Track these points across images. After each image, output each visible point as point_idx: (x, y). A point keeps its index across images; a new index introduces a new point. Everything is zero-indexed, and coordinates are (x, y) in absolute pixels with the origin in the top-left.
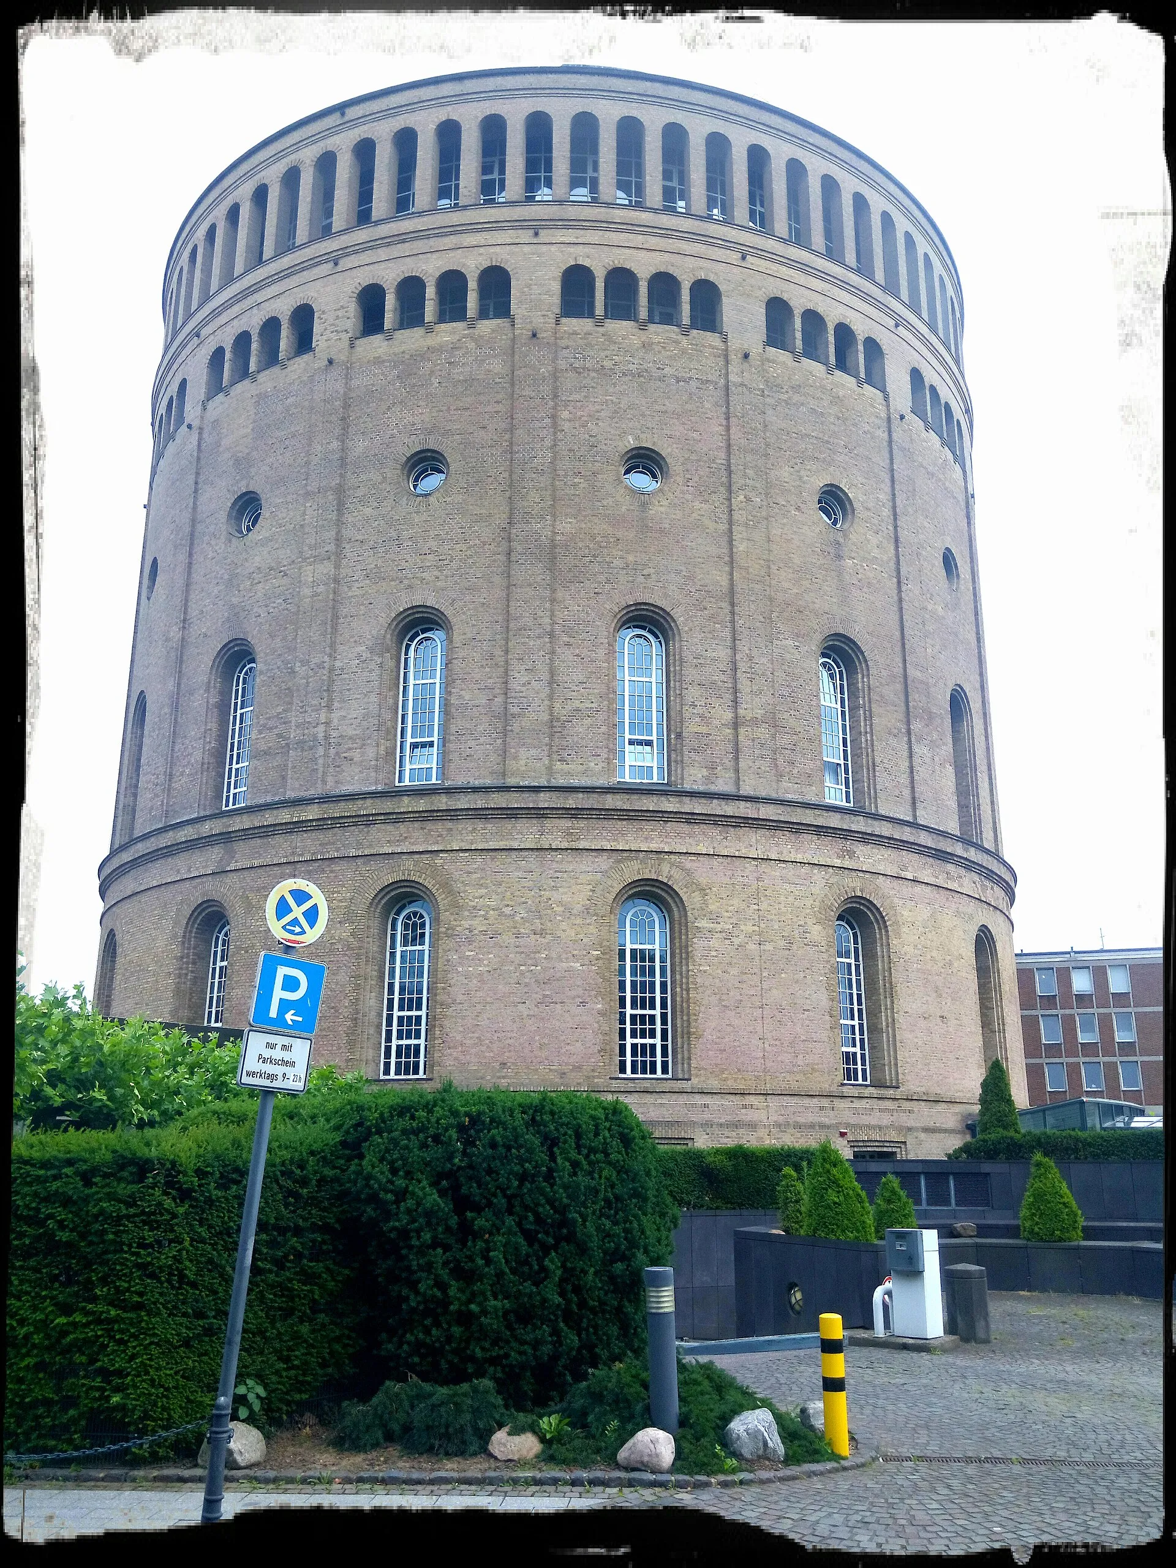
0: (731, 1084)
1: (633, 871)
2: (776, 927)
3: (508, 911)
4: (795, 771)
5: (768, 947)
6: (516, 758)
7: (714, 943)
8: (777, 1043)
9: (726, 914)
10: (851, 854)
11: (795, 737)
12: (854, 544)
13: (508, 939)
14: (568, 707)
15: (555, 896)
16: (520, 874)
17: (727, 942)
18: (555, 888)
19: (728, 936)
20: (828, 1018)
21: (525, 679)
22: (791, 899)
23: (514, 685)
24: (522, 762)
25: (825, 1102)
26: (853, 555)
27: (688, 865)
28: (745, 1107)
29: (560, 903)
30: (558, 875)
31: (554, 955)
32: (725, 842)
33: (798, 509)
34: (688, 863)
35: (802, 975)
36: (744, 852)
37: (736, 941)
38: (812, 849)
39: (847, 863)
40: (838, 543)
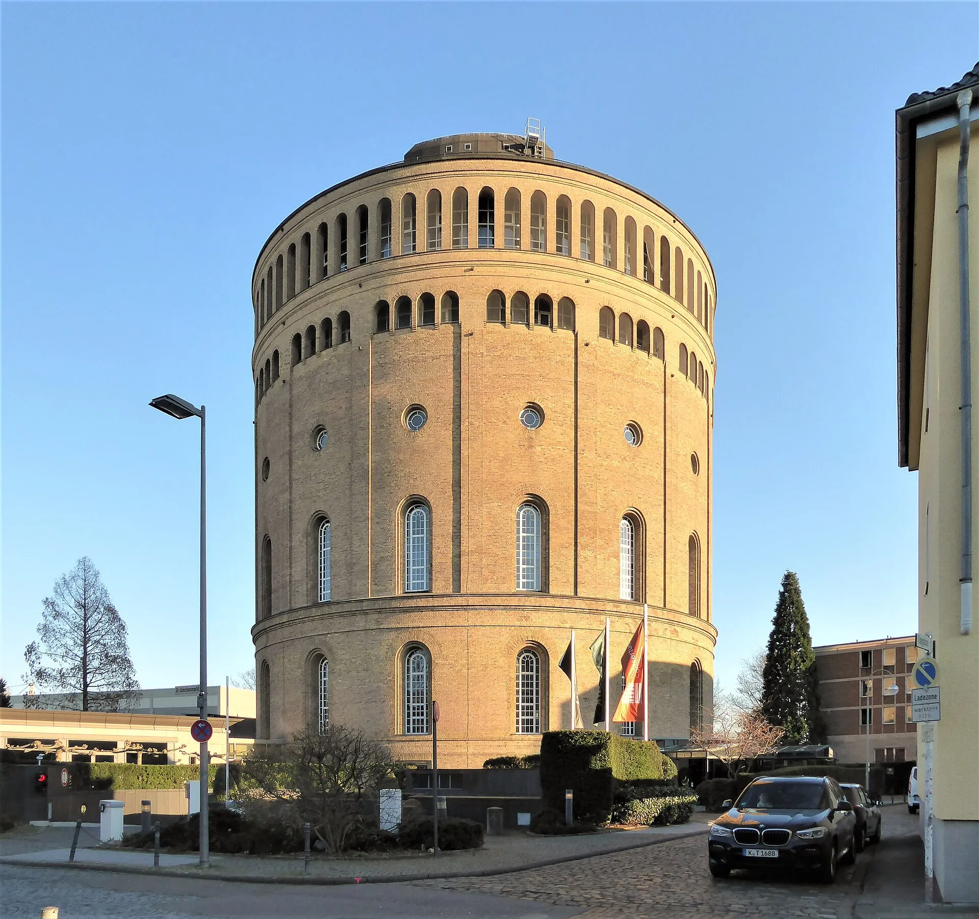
0: (452, 737)
1: (407, 637)
2: (478, 660)
3: (353, 660)
4: (495, 577)
5: (473, 670)
6: (355, 585)
7: (445, 670)
8: (477, 716)
9: (452, 656)
10: (527, 618)
11: (496, 558)
12: (543, 436)
13: (354, 673)
14: (379, 557)
15: (372, 652)
16: (358, 643)
17: (451, 669)
18: (372, 649)
19: (452, 666)
20: (506, 703)
21: (358, 544)
22: (488, 645)
23: (354, 548)
24: (358, 587)
25: (502, 743)
26: (542, 443)
27: (432, 633)
28: (457, 746)
29: (375, 656)
30: (373, 642)
31: (372, 680)
32: (452, 619)
33: (504, 422)
34: (432, 631)
35: (492, 683)
36: (462, 623)
37: (457, 668)
38: (502, 617)
39: (524, 623)
40: (531, 438)
